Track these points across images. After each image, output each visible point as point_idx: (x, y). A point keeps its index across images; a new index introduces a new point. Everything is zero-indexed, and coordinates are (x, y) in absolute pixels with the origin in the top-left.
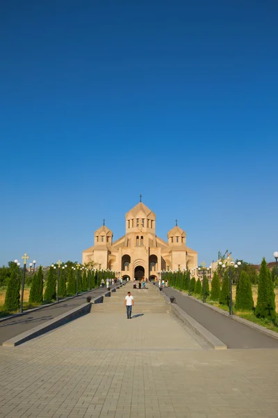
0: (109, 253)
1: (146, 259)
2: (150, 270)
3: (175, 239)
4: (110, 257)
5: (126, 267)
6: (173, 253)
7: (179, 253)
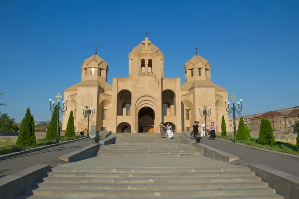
0: (101, 90)
1: (158, 96)
2: (164, 113)
3: (196, 71)
4: (102, 97)
5: (124, 110)
6: (196, 89)
7: (204, 89)
